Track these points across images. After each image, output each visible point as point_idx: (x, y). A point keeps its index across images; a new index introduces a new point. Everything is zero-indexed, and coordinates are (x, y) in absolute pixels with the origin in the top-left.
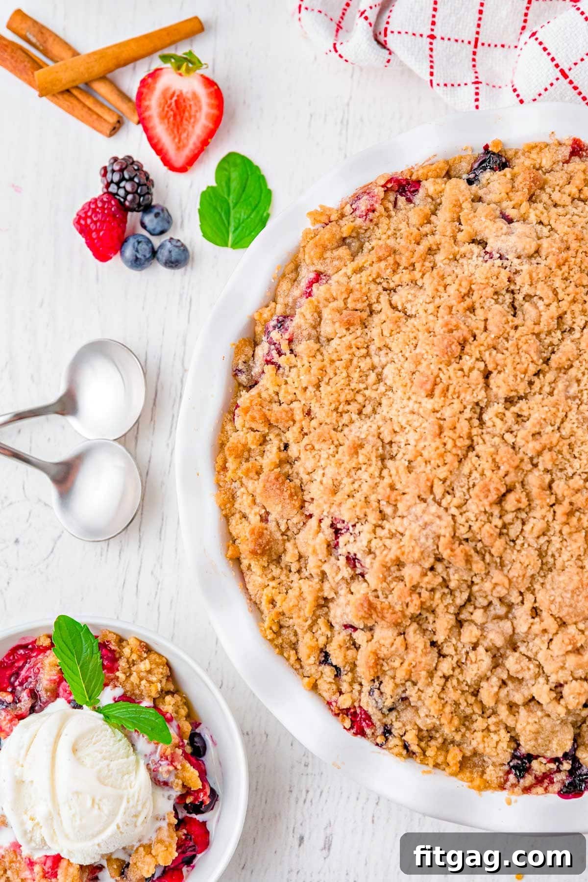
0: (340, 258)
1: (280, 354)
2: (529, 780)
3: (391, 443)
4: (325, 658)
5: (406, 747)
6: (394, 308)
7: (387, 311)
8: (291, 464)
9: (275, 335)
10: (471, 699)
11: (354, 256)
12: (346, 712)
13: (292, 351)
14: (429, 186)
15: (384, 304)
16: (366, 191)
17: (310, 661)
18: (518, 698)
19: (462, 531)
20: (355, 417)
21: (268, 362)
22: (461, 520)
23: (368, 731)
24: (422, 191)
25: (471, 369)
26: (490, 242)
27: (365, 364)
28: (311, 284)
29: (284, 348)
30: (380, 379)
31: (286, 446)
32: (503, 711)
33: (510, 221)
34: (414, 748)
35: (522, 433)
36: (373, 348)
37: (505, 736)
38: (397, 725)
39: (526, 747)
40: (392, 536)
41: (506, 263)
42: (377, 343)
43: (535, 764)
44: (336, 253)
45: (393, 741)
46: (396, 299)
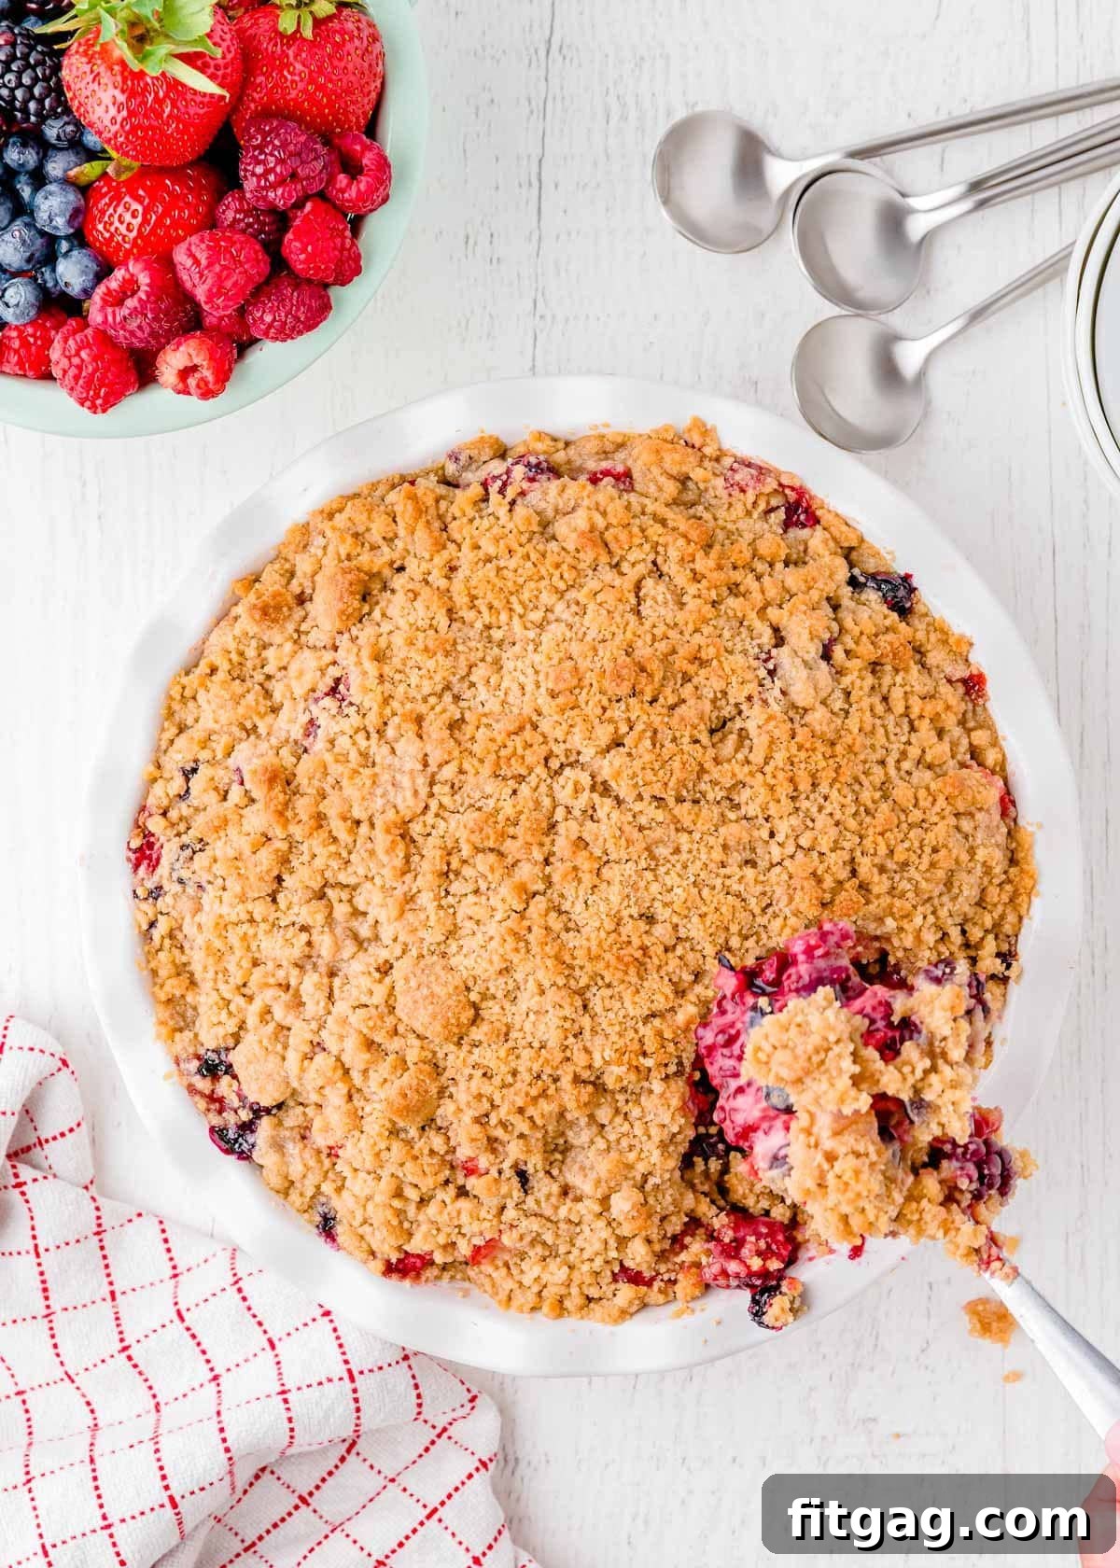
0: (660, 489)
1: (502, 491)
2: (204, 1085)
3: (473, 685)
4: (189, 774)
5: (152, 925)
6: (638, 587)
7: (628, 583)
8: (385, 588)
9: (519, 471)
10: (246, 964)
11: (675, 502)
12: (147, 835)
13: (513, 503)
14: (816, 539)
15: (632, 574)
16: (762, 471)
17: (179, 755)
18: (279, 1013)
19: (416, 829)
20: (479, 625)
21: (485, 485)
22: (430, 818)
23: (142, 869)
24: (805, 533)
25: (611, 721)
26: (785, 650)
27: (547, 598)
28: (607, 473)
29: (511, 493)
30: (541, 626)
31: (401, 569)
32: (256, 1007)
33: (826, 655)
34: (157, 934)
35: (573, 825)
36: (571, 595)
37: (231, 1026)
38: (168, 899)
39: (235, 1058)
40: (364, 755)
41: (767, 682)
42: (581, 595)
43: (226, 1080)
44: (662, 480)
45: (147, 907)
46: (649, 583)
